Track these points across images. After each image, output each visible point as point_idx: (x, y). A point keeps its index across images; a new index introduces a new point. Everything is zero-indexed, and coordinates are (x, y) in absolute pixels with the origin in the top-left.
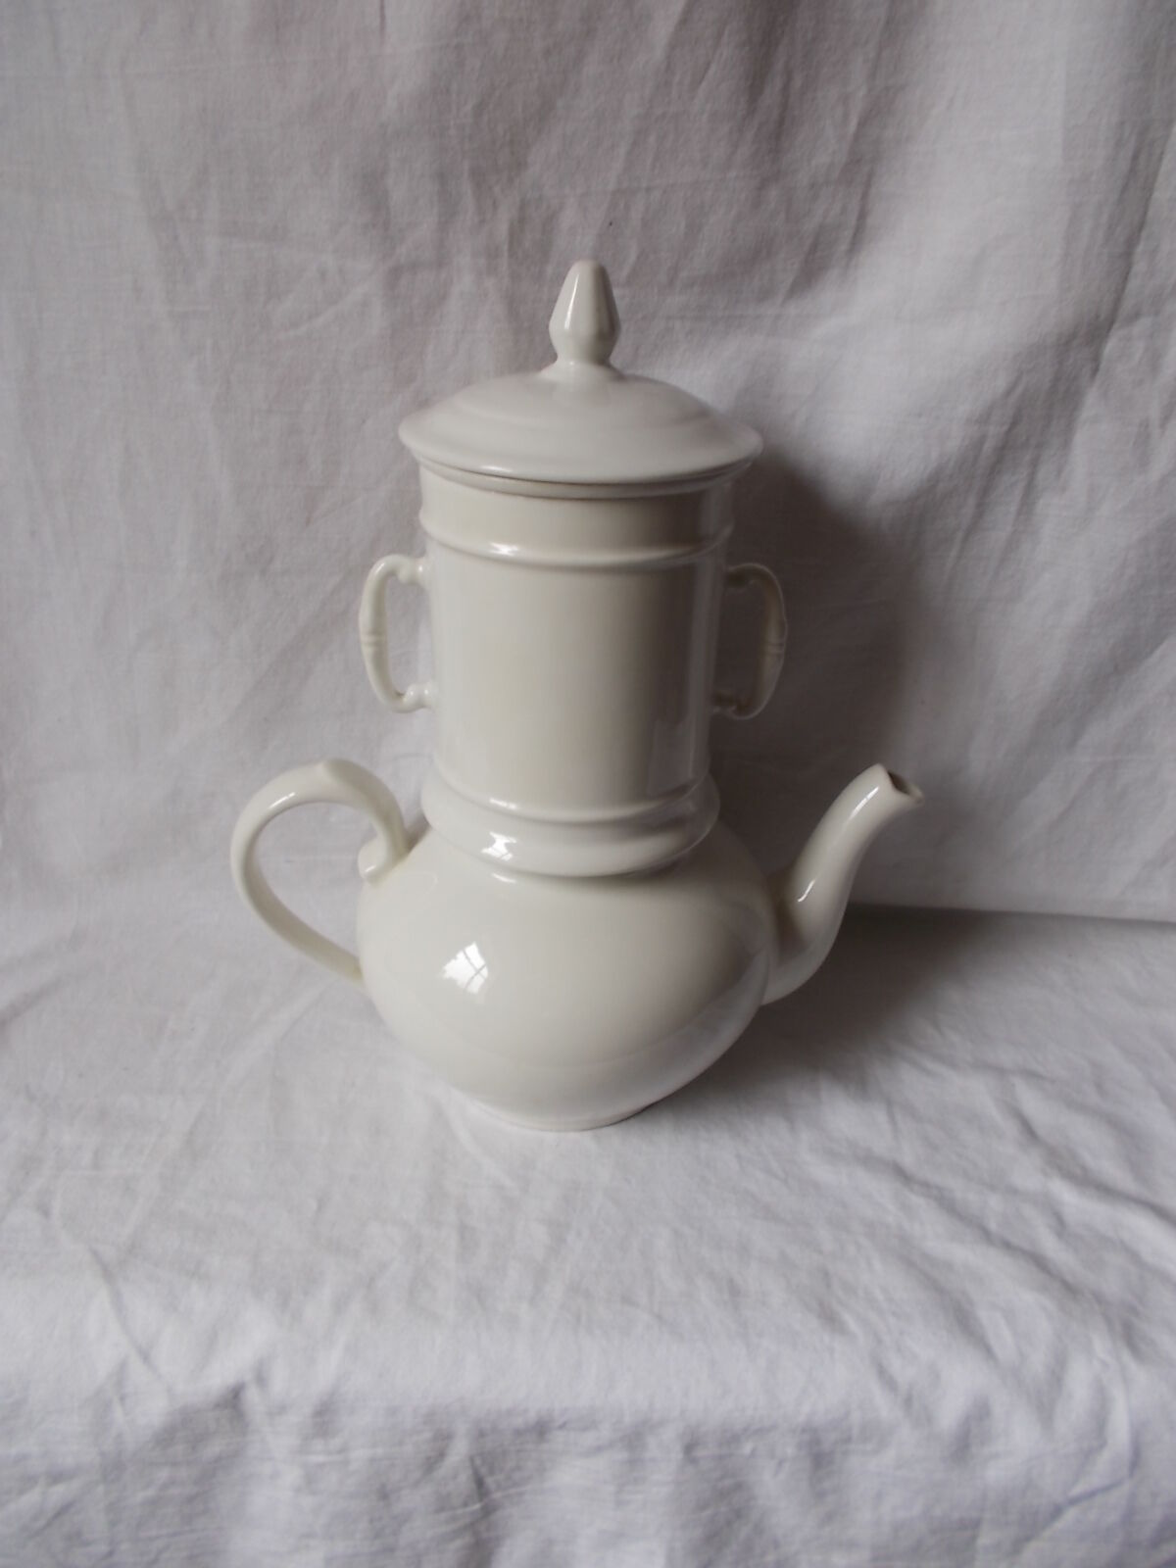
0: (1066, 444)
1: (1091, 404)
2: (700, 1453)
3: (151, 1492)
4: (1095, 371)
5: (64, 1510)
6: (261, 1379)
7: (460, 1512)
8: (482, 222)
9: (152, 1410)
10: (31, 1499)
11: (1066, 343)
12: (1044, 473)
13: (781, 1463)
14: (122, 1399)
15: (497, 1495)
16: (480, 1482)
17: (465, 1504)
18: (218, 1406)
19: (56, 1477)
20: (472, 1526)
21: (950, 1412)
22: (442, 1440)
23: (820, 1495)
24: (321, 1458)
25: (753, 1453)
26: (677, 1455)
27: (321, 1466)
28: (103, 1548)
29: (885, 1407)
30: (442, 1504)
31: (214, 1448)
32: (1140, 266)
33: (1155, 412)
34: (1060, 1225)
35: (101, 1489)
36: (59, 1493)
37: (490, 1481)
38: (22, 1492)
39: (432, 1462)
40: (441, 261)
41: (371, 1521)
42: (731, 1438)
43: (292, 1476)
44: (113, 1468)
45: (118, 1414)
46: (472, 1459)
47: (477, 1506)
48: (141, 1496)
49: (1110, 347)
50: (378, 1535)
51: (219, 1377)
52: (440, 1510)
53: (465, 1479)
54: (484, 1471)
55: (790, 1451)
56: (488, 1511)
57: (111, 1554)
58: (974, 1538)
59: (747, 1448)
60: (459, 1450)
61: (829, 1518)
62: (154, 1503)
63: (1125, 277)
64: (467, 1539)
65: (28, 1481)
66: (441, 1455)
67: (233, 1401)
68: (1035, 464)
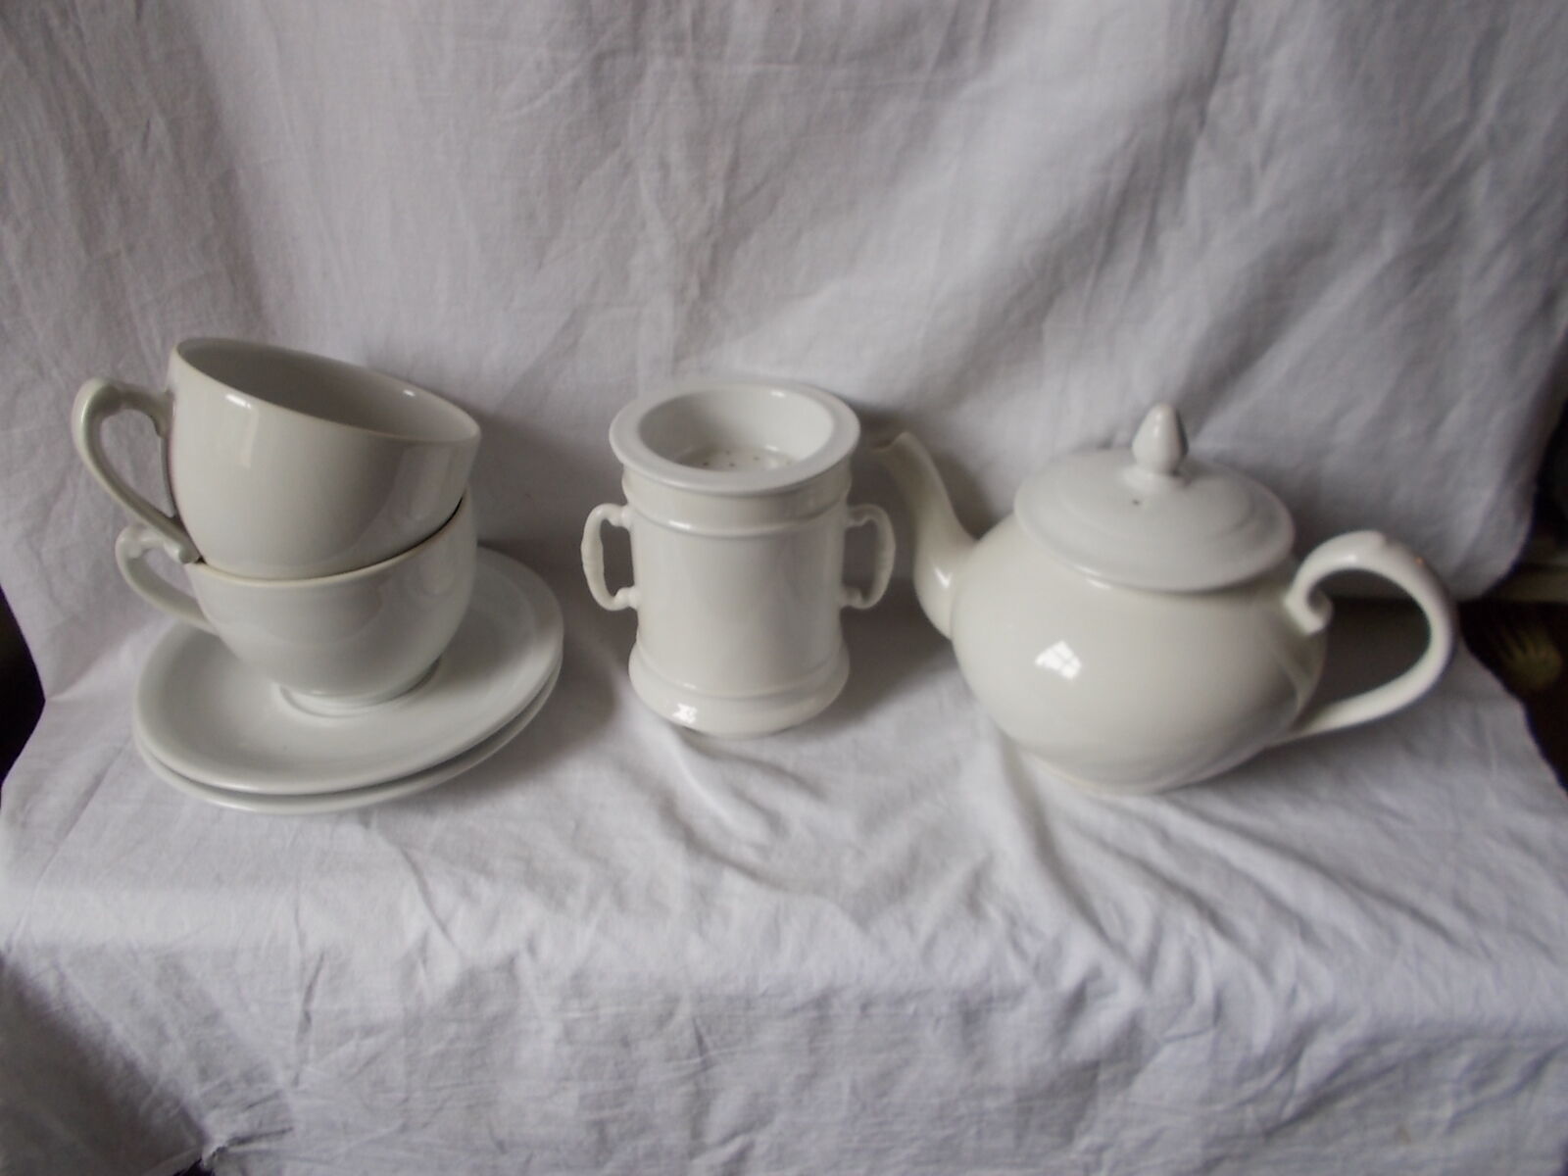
0: (1181, 186)
1: (1201, 151)
2: (873, 1010)
3: (441, 1046)
4: (1202, 123)
5: (371, 1060)
6: (532, 949)
7: (685, 1062)
8: (669, 13)
9: (446, 971)
10: (350, 1047)
11: (1174, 100)
12: (1164, 212)
13: (938, 1021)
14: (425, 962)
15: (713, 1053)
16: (700, 1040)
17: (689, 1057)
18: (497, 968)
19: (369, 1031)
20: (693, 1076)
21: (1069, 977)
22: (673, 1001)
23: (969, 1047)
24: (577, 1015)
25: (916, 1014)
26: (856, 1011)
27: (577, 1020)
28: (401, 1095)
29: (1017, 971)
30: (671, 1055)
31: (492, 1008)
32: (1236, 31)
33: (1255, 155)
34: (1165, 837)
35: (402, 1042)
36: (370, 1045)
37: (708, 1040)
38: (340, 1044)
39: (663, 1020)
40: (637, 46)
41: (616, 1064)
42: (899, 1001)
43: (553, 1030)
44: (412, 1025)
45: (421, 974)
46: (694, 1020)
47: (697, 1060)
48: (433, 1049)
49: (1215, 101)
50: (621, 1076)
51: (500, 946)
52: (669, 1059)
53: (688, 1036)
54: (703, 1030)
55: (944, 1009)
56: (706, 1065)
57: (406, 1100)
58: (1095, 1077)
59: (911, 1008)
60: (684, 1011)
61: (979, 1066)
62: (443, 1056)
63: (1223, 42)
64: (689, 1088)
65: (346, 1034)
66: (671, 1014)
67: (509, 966)
68: (1154, 205)
